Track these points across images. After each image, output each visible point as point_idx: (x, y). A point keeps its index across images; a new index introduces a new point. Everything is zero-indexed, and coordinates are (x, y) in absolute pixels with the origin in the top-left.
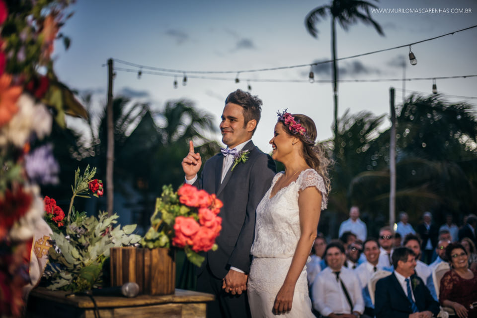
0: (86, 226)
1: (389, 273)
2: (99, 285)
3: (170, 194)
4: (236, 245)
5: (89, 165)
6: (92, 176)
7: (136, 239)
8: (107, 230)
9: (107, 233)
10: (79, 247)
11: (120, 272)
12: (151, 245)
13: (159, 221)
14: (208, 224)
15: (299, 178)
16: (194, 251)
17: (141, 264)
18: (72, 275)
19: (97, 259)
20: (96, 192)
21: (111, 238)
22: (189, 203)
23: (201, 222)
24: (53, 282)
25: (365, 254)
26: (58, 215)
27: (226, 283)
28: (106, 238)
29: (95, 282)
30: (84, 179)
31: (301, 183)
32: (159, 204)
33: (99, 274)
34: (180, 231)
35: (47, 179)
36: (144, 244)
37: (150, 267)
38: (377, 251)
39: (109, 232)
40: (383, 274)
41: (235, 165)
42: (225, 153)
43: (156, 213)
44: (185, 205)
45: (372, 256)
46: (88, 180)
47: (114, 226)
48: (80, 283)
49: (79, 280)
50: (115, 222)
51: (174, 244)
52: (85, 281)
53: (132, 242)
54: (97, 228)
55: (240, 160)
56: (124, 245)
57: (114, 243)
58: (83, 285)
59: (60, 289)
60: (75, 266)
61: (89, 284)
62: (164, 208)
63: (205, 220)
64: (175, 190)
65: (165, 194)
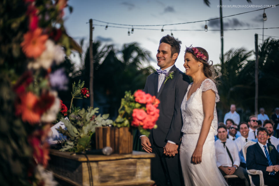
0: (81, 115)
1: (254, 143)
2: (89, 149)
3: (129, 96)
4: (170, 127)
5: (80, 80)
6: (82, 86)
7: (109, 122)
8: (93, 117)
9: (93, 119)
10: (77, 127)
11: (101, 141)
12: (119, 126)
13: (123, 112)
14: (152, 113)
15: (201, 86)
16: (144, 129)
17: (113, 136)
18: (74, 143)
19: (88, 134)
20: (86, 95)
21: (95, 122)
22: (141, 101)
23: (148, 112)
24: (63, 147)
25: (240, 132)
26: (64, 109)
27: (165, 150)
28: (92, 122)
29: (87, 147)
30: (78, 88)
31: (203, 88)
32: (123, 102)
33: (89, 142)
34: (136, 117)
35: (62, 87)
36: (115, 125)
37: (119, 138)
38: (247, 130)
39: (94, 118)
40: (251, 143)
41: (166, 80)
42: (159, 73)
43: (121, 107)
44: (138, 102)
45: (244, 133)
46: (80, 88)
47: (97, 115)
48: (79, 147)
49: (78, 145)
50: (97, 112)
51: (132, 125)
52: (82, 146)
53: (107, 124)
54: (87, 116)
55: (169, 77)
56: (103, 126)
57: (97, 125)
58: (80, 148)
59: (67, 151)
60: (75, 138)
61: (84, 148)
62: (126, 104)
63: (150, 111)
64: (132, 93)
65: (127, 96)
